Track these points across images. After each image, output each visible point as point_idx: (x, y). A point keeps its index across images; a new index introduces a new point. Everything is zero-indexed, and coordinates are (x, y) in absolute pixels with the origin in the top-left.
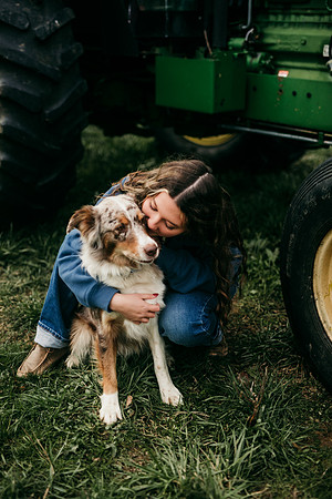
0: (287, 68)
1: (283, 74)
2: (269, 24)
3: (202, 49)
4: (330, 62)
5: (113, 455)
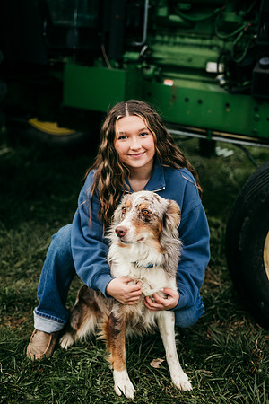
0: (171, 78)
1: (169, 83)
4: (220, 77)
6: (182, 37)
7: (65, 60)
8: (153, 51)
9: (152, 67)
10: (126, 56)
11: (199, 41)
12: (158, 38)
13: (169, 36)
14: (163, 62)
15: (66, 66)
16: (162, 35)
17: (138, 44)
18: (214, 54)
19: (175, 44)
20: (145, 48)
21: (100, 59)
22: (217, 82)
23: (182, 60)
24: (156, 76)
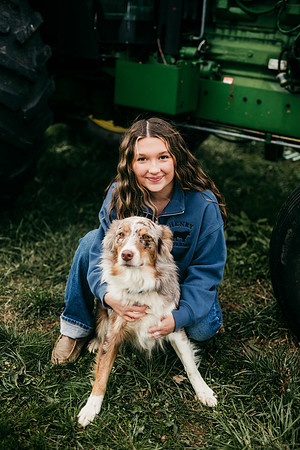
4: (281, 75)
5: (175, 432)
6: (244, 30)
7: (118, 55)
8: (211, 46)
9: (210, 63)
10: (183, 51)
11: (261, 36)
12: (219, 31)
14: (223, 58)
15: (118, 62)
16: (223, 29)
17: (195, 38)
18: (276, 50)
19: (236, 38)
20: (203, 42)
21: (156, 54)
22: (278, 81)
23: (243, 56)
24: (214, 73)
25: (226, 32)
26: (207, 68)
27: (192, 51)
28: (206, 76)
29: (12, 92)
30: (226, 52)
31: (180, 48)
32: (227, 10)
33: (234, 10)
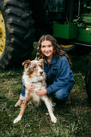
0: (88, 27)
1: (87, 29)
2: (84, 16)
3: (66, 22)
5: (40, 128)
7: (54, 22)
8: (82, 19)
9: (81, 24)
10: (73, 21)
12: (85, 14)
13: (88, 13)
14: (86, 22)
15: (54, 24)
16: (86, 13)
17: (77, 17)
19: (90, 16)
24: (82, 27)
25: (87, 14)
26: (80, 25)
27: (76, 20)
28: (80, 28)
29: (21, 32)
30: (87, 20)
31: (73, 20)
32: (86, 7)
33: (88, 7)
